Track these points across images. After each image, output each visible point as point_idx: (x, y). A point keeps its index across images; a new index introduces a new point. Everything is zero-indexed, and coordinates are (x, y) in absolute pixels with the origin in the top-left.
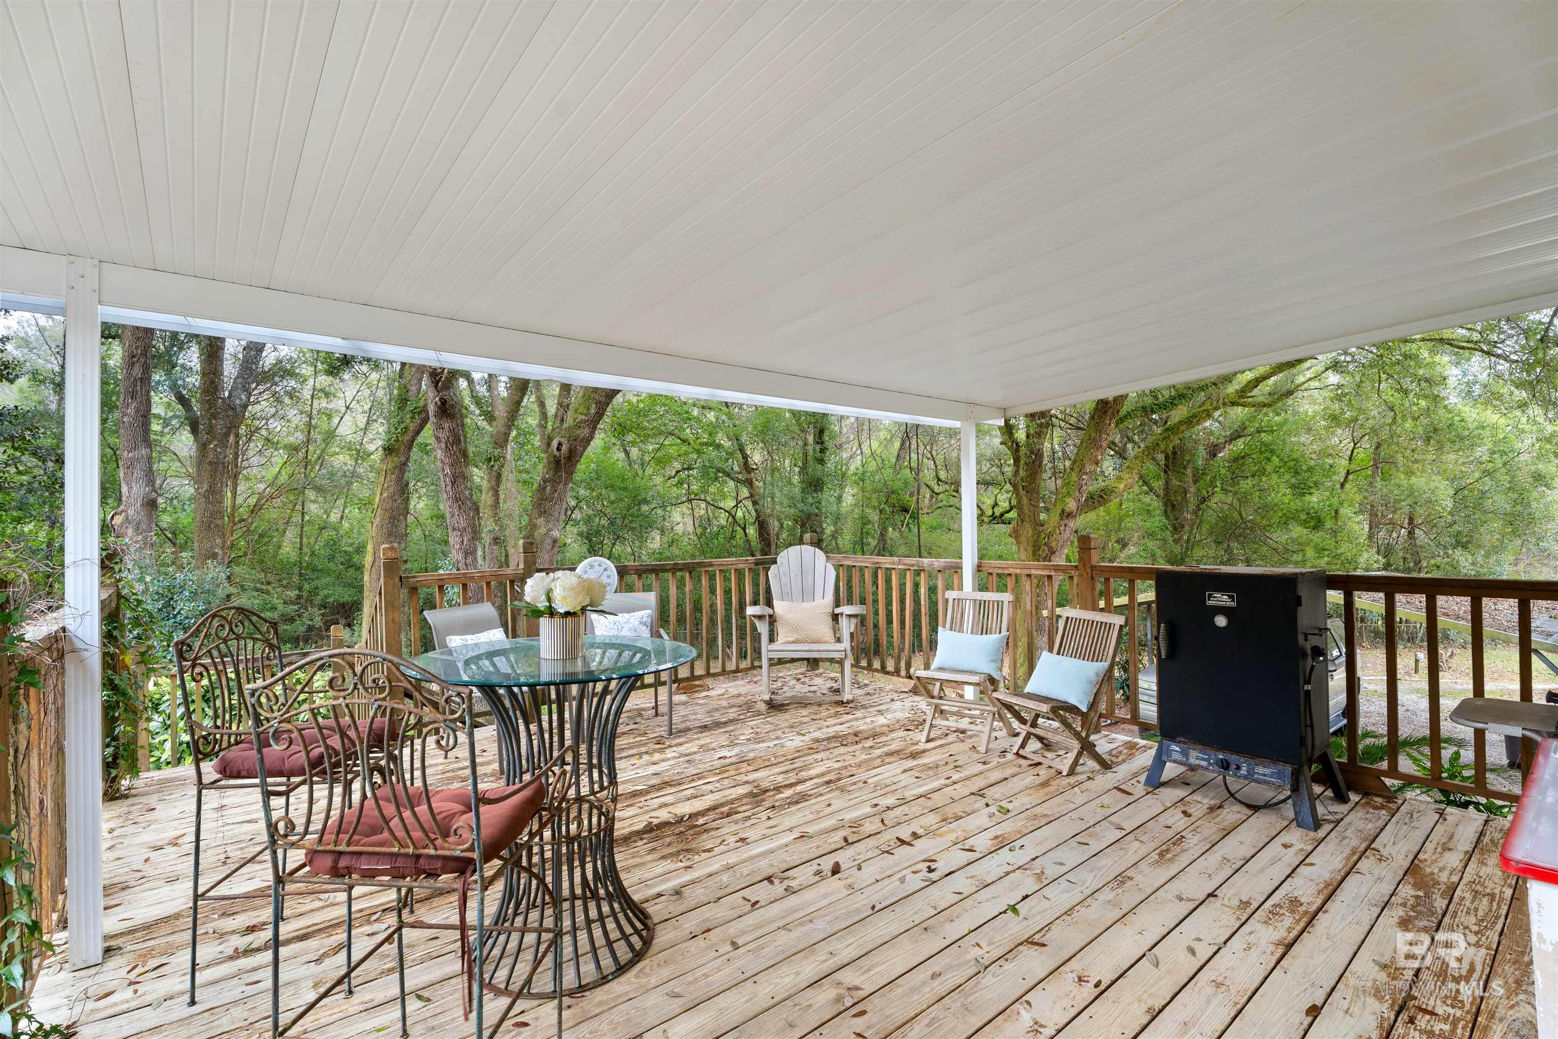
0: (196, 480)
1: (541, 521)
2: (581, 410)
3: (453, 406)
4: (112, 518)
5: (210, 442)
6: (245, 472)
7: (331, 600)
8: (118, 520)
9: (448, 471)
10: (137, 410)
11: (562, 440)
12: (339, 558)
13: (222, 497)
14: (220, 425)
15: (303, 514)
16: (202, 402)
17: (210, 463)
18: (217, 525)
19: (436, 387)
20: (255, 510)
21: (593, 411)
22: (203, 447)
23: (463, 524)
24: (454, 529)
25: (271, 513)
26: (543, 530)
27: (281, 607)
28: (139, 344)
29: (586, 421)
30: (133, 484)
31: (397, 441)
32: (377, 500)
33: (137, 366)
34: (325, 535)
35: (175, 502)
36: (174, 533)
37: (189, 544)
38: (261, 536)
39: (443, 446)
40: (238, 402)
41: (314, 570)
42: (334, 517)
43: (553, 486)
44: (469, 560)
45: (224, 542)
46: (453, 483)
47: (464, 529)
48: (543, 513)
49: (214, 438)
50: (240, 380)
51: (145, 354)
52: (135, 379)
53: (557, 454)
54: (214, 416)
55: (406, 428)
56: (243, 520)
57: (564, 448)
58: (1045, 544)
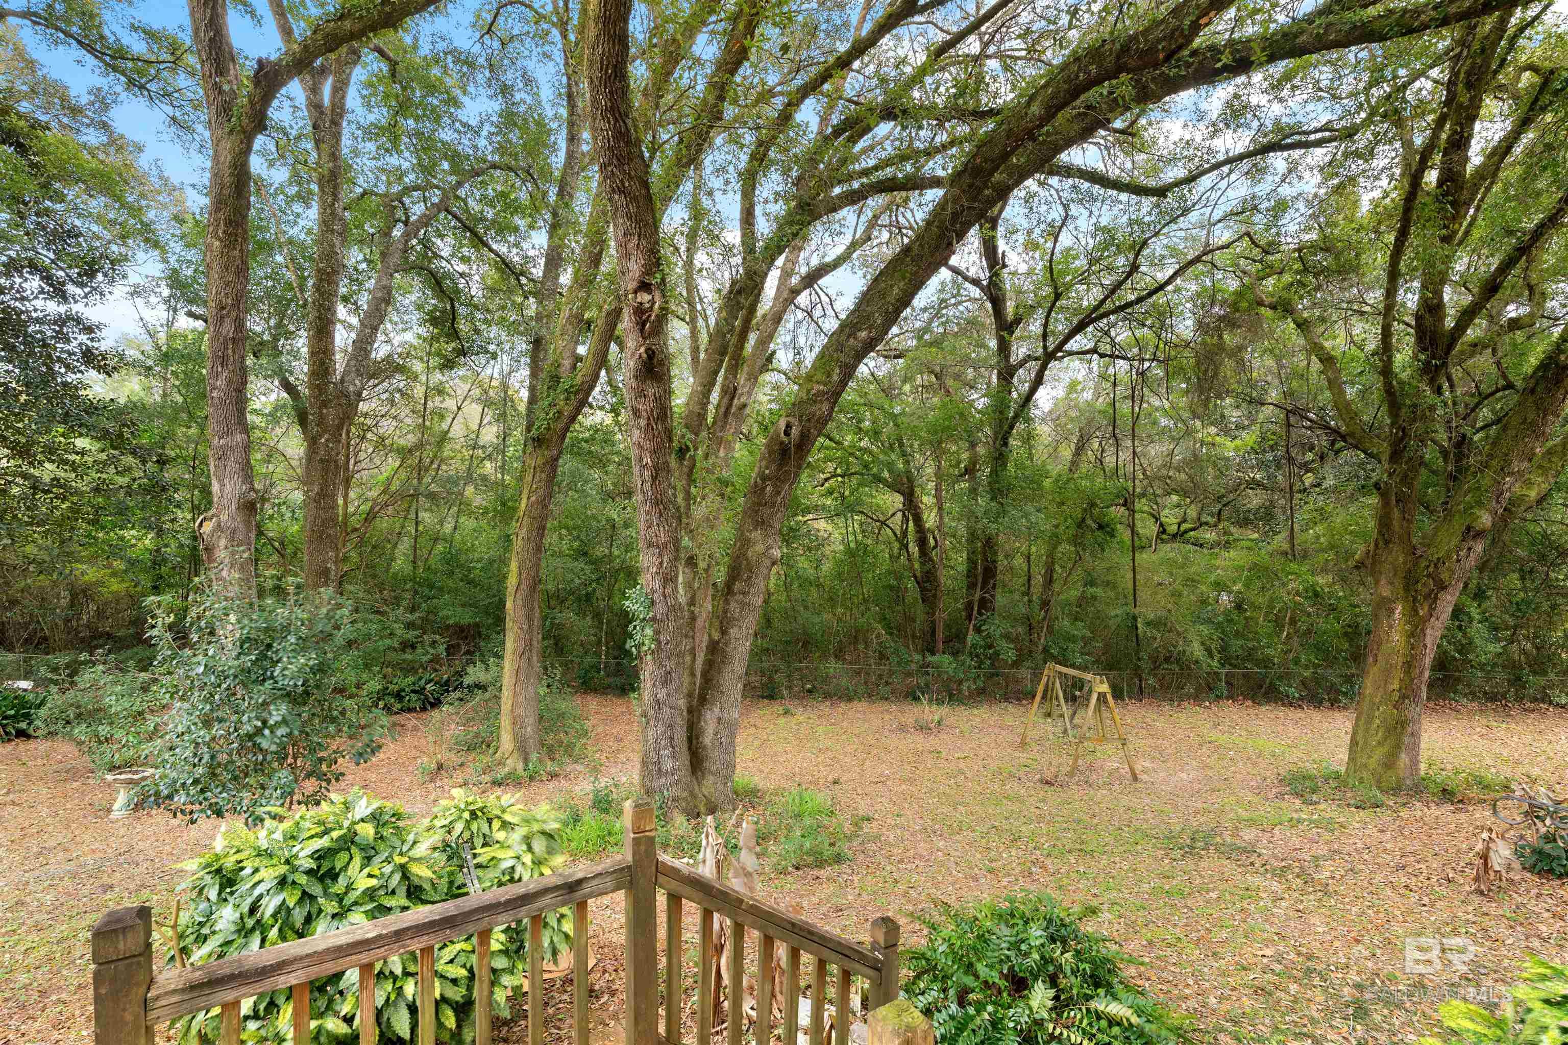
0: (306, 481)
1: (756, 535)
2: (819, 376)
3: (662, 363)
4: (201, 525)
5: (321, 436)
6: (357, 476)
7: (451, 622)
8: (208, 527)
9: (647, 460)
10: (229, 382)
11: (791, 419)
12: (458, 573)
13: (335, 502)
14: (331, 415)
15: (417, 524)
16: (312, 387)
17: (321, 461)
18: (329, 536)
19: (642, 330)
20: (370, 517)
21: (835, 378)
22: (312, 442)
23: (663, 539)
24: (650, 545)
25: (383, 524)
26: (760, 548)
27: (399, 632)
28: (228, 290)
29: (824, 393)
30: (226, 481)
31: (548, 429)
32: (523, 505)
33: (227, 321)
34: (440, 547)
35: (283, 508)
36: (282, 544)
37: (299, 555)
38: (374, 547)
39: (643, 422)
40: (352, 388)
41: (431, 586)
42: (448, 527)
43: (775, 486)
44: (669, 590)
45: (337, 556)
46: (654, 479)
47: (665, 545)
48: (761, 524)
49: (325, 431)
50: (353, 362)
51: (237, 304)
52: (225, 339)
53: (785, 439)
54: (324, 404)
55: (560, 412)
56: (356, 530)
57: (795, 431)
58: (1429, 576)
